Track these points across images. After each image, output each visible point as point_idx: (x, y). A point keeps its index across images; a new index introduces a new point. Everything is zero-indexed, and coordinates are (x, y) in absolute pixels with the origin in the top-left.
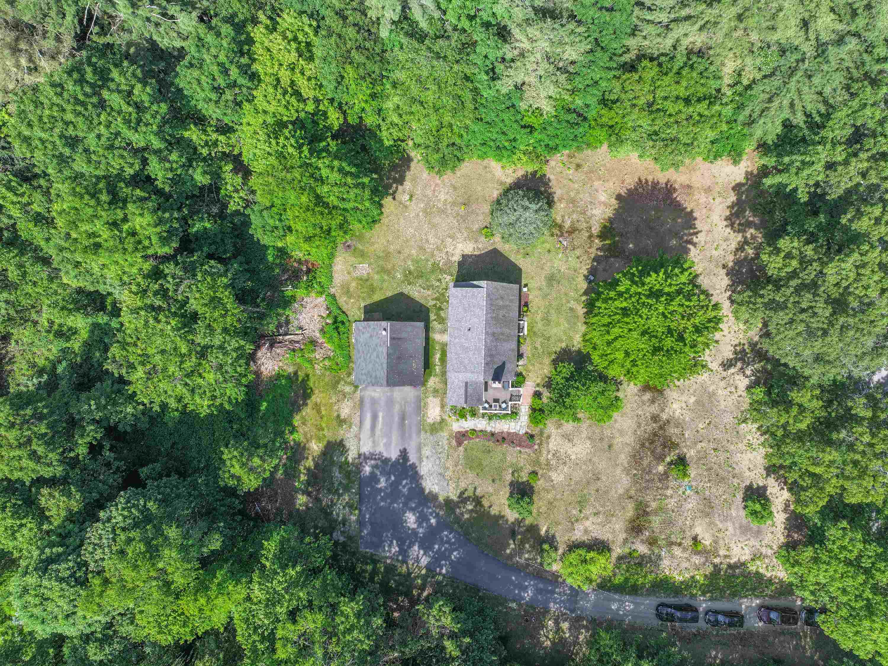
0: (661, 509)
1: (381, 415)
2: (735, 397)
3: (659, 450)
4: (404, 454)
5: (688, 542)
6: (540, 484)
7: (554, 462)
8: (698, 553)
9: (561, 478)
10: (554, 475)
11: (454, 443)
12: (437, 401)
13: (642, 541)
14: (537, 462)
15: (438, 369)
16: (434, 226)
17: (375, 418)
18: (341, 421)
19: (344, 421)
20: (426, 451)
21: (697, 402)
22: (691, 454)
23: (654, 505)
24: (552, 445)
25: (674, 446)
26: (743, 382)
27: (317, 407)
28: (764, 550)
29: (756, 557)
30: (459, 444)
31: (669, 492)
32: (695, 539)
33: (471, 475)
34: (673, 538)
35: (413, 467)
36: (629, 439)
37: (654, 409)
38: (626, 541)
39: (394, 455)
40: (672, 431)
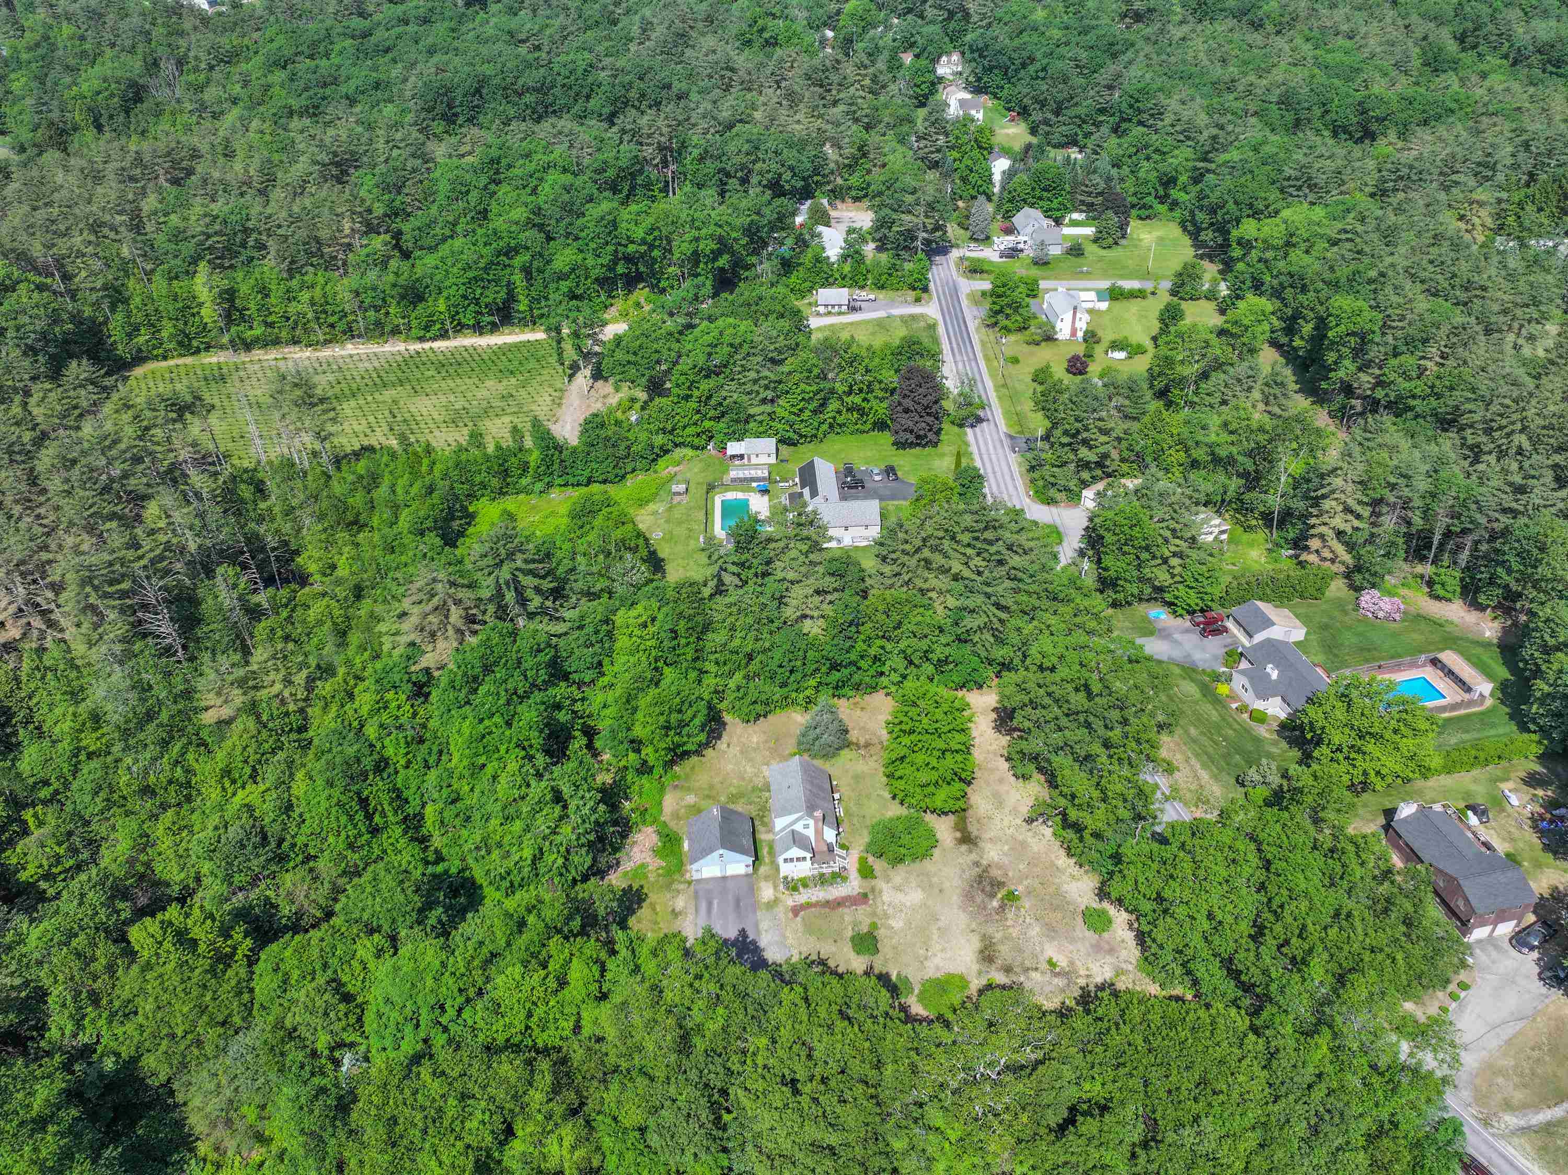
0: (1007, 938)
1: (715, 902)
2: (1044, 842)
3: (988, 888)
4: (743, 932)
5: (1044, 966)
6: (881, 933)
7: (890, 911)
8: (1057, 975)
9: (901, 924)
10: (892, 922)
11: (791, 915)
12: (770, 884)
13: (998, 970)
14: (874, 914)
15: (767, 860)
16: (751, 760)
17: (710, 904)
18: (675, 914)
19: (680, 913)
20: (764, 925)
21: (1011, 849)
22: (1020, 889)
23: (998, 936)
24: (886, 897)
25: (1001, 884)
26: (1048, 832)
27: (653, 907)
28: (1124, 966)
29: (1119, 972)
30: (796, 915)
31: (1009, 923)
32: (1050, 962)
33: (812, 939)
34: (1028, 964)
35: (754, 942)
36: (957, 882)
37: (974, 856)
38: (980, 973)
39: (732, 933)
40: (995, 873)
